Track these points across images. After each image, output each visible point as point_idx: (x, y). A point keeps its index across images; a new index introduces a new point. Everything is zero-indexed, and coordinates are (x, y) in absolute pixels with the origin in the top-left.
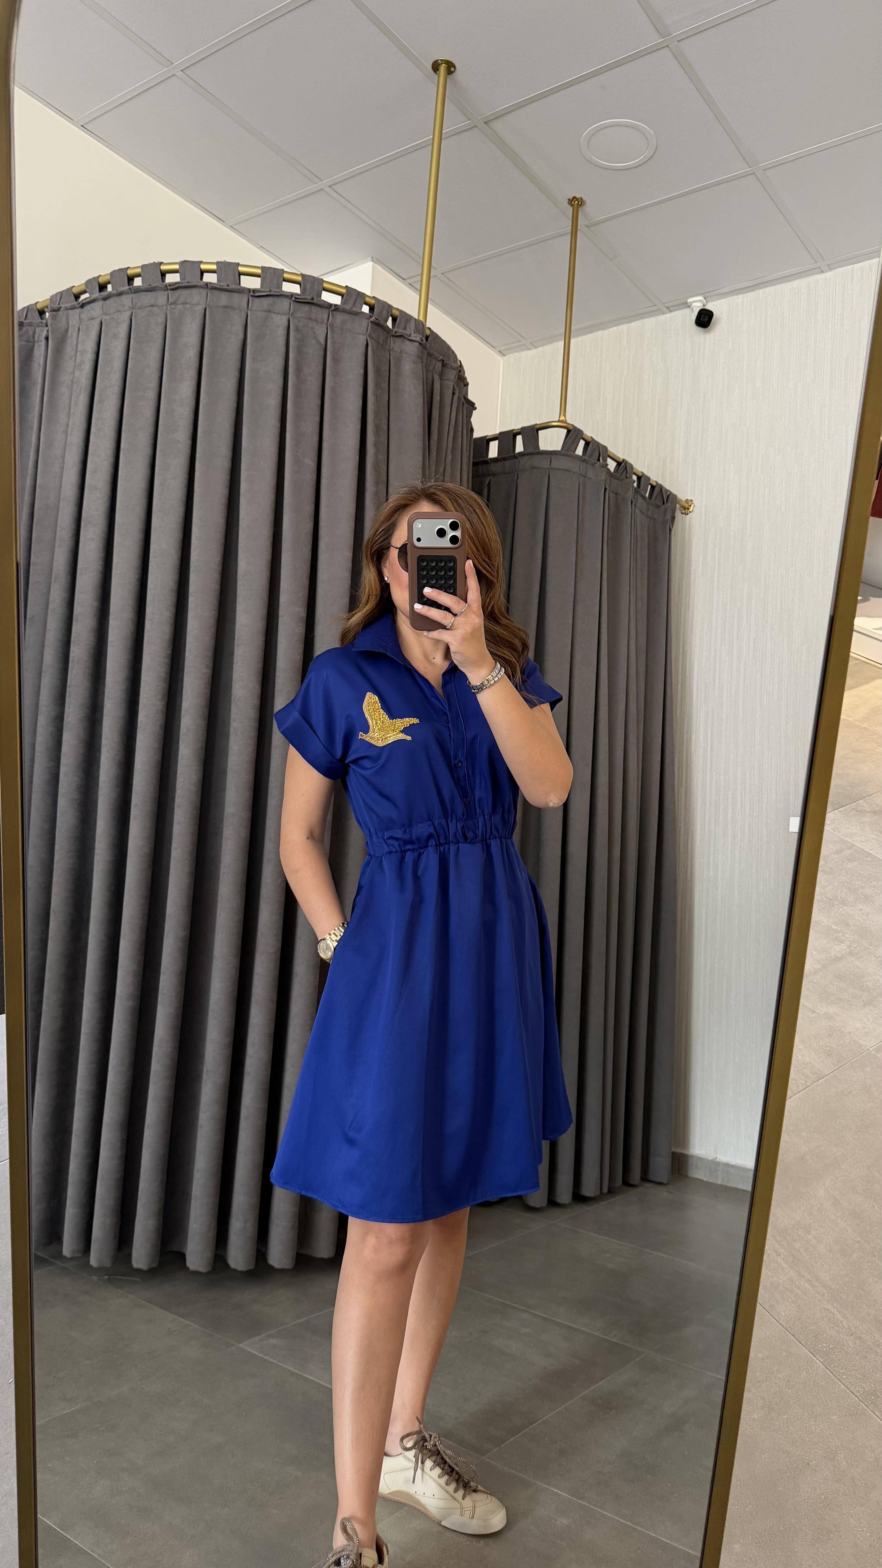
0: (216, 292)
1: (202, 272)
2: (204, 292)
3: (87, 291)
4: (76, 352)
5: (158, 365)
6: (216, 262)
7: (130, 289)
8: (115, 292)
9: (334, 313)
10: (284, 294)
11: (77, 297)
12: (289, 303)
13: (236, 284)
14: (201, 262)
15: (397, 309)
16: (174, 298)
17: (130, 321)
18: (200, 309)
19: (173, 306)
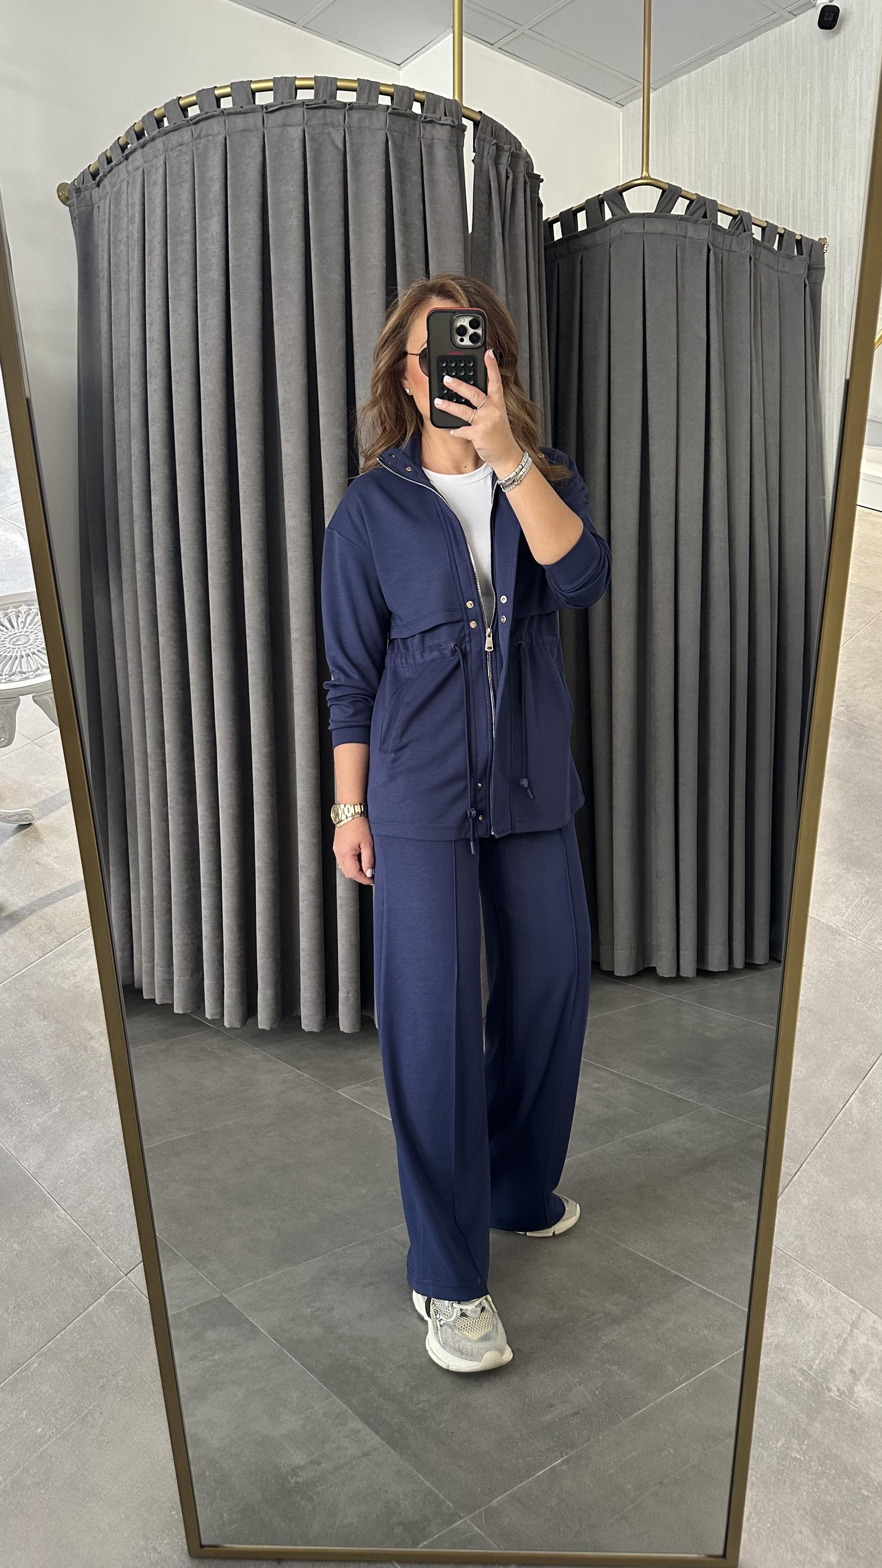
0: (232, 117)
1: (218, 99)
2: (221, 119)
4: (128, 206)
5: (191, 205)
6: (229, 84)
7: (161, 131)
9: (350, 112)
10: (299, 103)
11: (123, 148)
12: (302, 114)
13: (251, 103)
14: (216, 87)
16: (198, 132)
17: (164, 164)
18: (220, 138)
19: (198, 141)
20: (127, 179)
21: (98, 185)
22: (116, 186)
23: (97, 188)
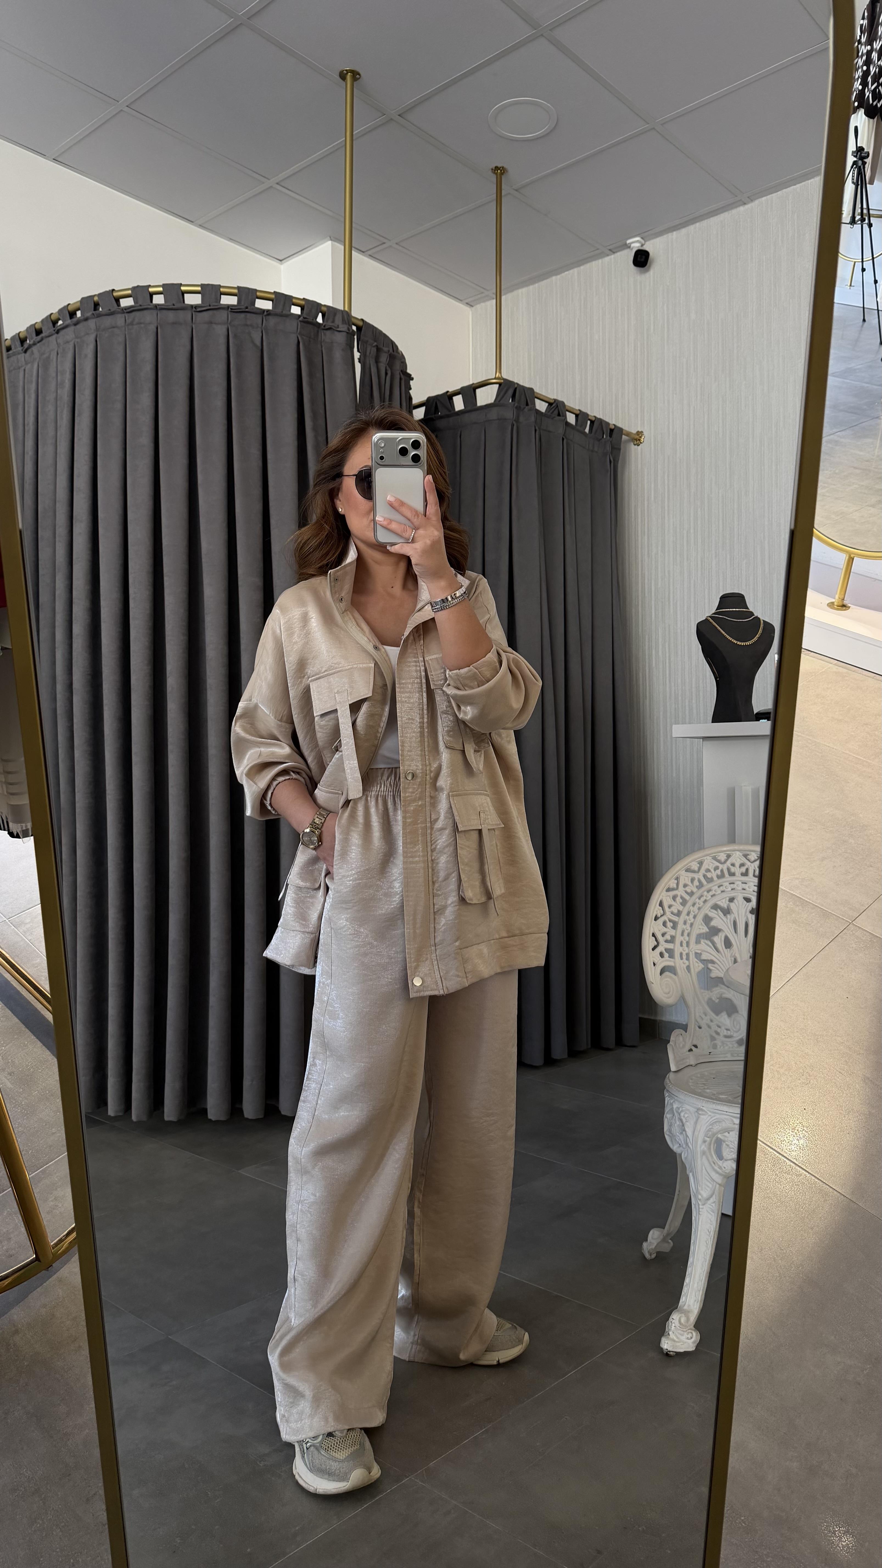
0: (164, 311)
1: (151, 295)
2: (155, 312)
3: (61, 318)
6: (161, 284)
7: (93, 314)
8: (82, 318)
9: (267, 317)
10: (223, 306)
11: (55, 323)
13: (180, 302)
14: (150, 286)
15: (325, 306)
16: (130, 320)
17: (95, 342)
18: (152, 328)
19: (130, 327)
20: (56, 350)
21: (25, 352)
22: (43, 354)
23: (23, 354)
